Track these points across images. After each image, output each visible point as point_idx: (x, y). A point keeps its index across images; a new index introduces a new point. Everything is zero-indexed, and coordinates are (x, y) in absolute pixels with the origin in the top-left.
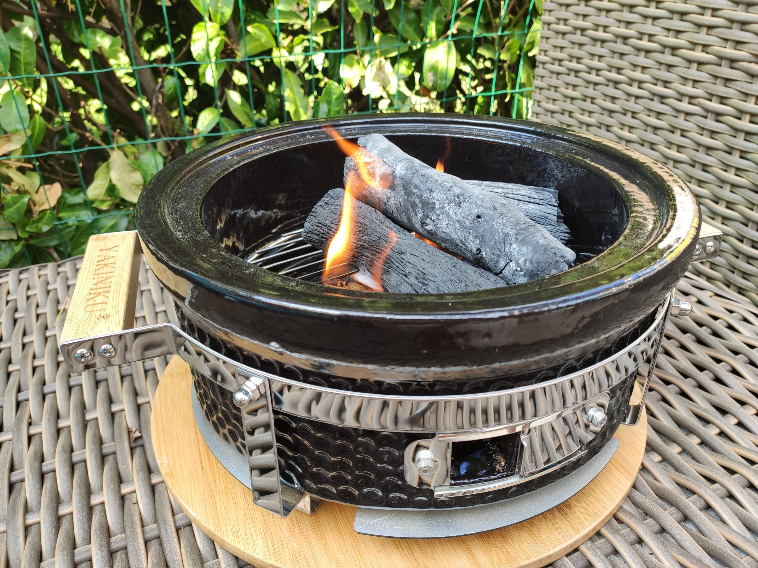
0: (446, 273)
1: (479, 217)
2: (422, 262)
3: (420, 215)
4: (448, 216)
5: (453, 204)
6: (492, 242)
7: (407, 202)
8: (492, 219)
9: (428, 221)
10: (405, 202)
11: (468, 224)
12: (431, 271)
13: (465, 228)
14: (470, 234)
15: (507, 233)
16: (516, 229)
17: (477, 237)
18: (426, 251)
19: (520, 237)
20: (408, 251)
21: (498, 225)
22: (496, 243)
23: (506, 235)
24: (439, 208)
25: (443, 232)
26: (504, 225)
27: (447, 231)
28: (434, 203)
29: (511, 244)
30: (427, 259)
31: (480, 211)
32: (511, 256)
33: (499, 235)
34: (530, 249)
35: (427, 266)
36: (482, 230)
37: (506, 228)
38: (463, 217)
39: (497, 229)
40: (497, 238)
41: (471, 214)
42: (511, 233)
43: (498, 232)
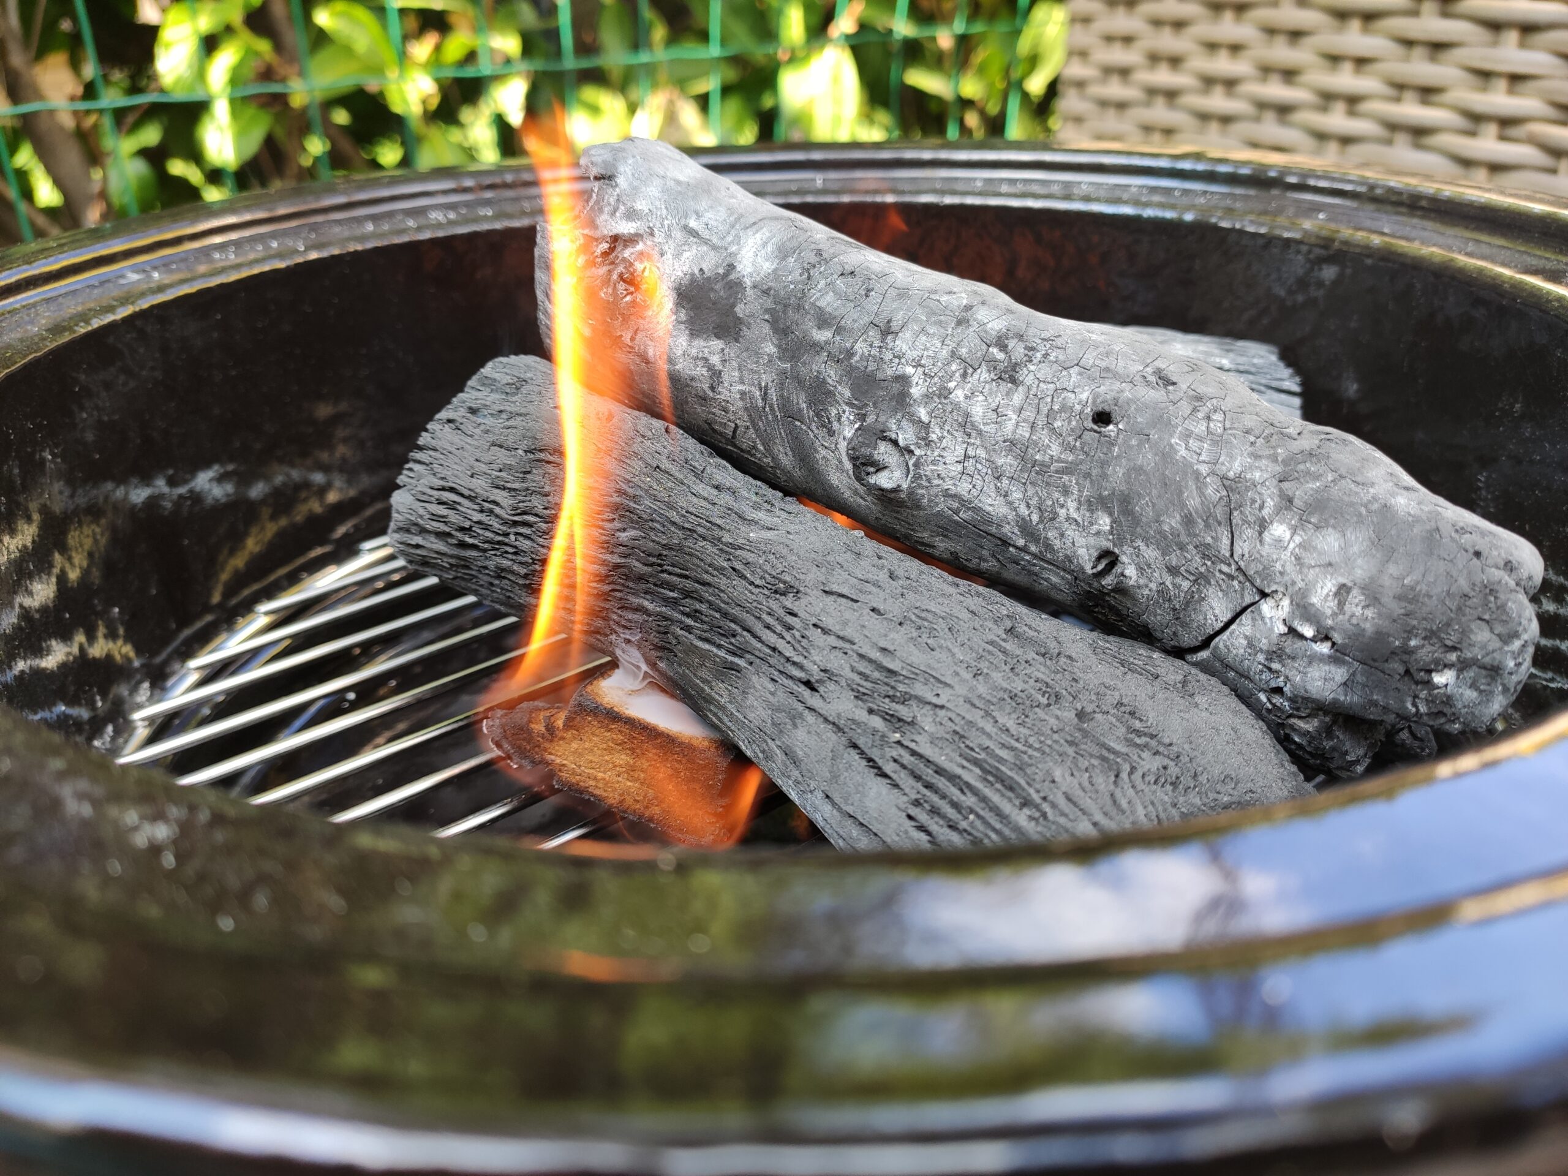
0: (984, 666)
1: (1102, 418)
2: (872, 620)
3: (849, 433)
4: (966, 425)
5: (983, 374)
6: (1172, 522)
7: (790, 385)
8: (1163, 422)
9: (883, 452)
10: (781, 386)
11: (1055, 450)
12: (918, 658)
13: (1042, 468)
14: (1066, 492)
15: (1239, 478)
16: (1274, 459)
17: (1097, 503)
18: (883, 576)
19: (1302, 491)
20: (813, 576)
21: (1193, 444)
22: (1188, 521)
23: (1232, 486)
24: (927, 397)
25: (946, 494)
26: (1218, 441)
27: (963, 488)
28: (903, 380)
29: (1263, 525)
30: (894, 608)
31: (1108, 390)
32: (1266, 573)
33: (1201, 489)
34: (1358, 539)
35: (897, 638)
36: (1120, 471)
37: (1232, 458)
38: (1033, 426)
39: (1187, 465)
40: (1193, 502)
41: (1064, 408)
42: (1257, 475)
43: (1197, 475)
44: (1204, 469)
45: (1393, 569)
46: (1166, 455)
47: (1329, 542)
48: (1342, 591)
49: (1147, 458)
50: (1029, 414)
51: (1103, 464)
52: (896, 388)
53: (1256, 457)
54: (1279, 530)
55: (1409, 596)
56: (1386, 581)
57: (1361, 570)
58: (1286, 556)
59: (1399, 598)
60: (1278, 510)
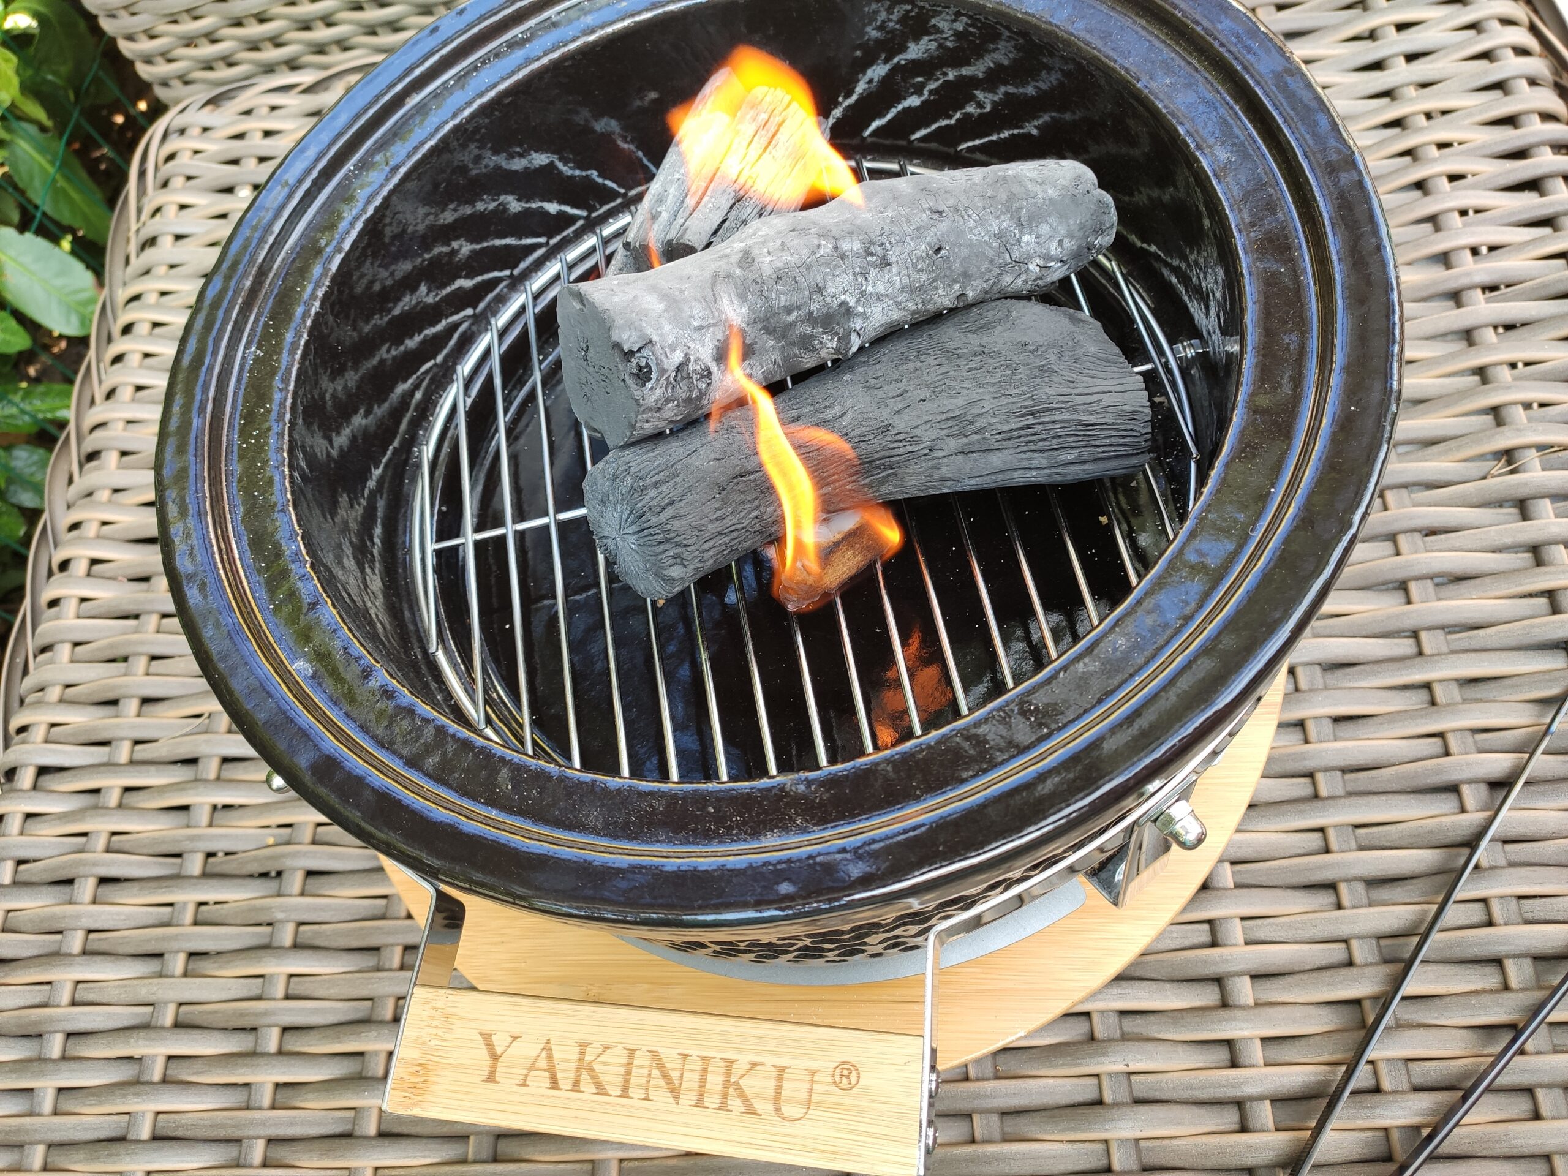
4: (880, 297)
5: (873, 272)
6: (983, 266)
8: (958, 233)
11: (924, 277)
13: (920, 288)
14: (935, 289)
16: (1002, 213)
17: (951, 282)
21: (975, 231)
22: (992, 261)
23: (999, 236)
24: (858, 301)
26: (981, 222)
27: (885, 321)
28: (844, 304)
29: (1019, 241)
31: (930, 238)
32: (1027, 255)
33: (989, 246)
34: (1053, 220)
35: (943, 402)
36: (958, 265)
37: (991, 225)
38: (909, 276)
39: (980, 242)
40: (990, 253)
41: (918, 259)
42: (1005, 225)
43: (986, 242)
44: (986, 238)
45: (1071, 222)
46: (971, 245)
47: (1045, 229)
48: (1060, 242)
49: (965, 252)
50: (905, 272)
51: (949, 268)
52: (843, 310)
53: (998, 217)
54: (1026, 238)
55: (1082, 227)
56: (1072, 227)
57: (1062, 230)
58: (1033, 245)
59: (1080, 229)
60: (1021, 231)
